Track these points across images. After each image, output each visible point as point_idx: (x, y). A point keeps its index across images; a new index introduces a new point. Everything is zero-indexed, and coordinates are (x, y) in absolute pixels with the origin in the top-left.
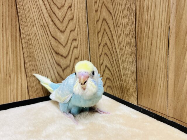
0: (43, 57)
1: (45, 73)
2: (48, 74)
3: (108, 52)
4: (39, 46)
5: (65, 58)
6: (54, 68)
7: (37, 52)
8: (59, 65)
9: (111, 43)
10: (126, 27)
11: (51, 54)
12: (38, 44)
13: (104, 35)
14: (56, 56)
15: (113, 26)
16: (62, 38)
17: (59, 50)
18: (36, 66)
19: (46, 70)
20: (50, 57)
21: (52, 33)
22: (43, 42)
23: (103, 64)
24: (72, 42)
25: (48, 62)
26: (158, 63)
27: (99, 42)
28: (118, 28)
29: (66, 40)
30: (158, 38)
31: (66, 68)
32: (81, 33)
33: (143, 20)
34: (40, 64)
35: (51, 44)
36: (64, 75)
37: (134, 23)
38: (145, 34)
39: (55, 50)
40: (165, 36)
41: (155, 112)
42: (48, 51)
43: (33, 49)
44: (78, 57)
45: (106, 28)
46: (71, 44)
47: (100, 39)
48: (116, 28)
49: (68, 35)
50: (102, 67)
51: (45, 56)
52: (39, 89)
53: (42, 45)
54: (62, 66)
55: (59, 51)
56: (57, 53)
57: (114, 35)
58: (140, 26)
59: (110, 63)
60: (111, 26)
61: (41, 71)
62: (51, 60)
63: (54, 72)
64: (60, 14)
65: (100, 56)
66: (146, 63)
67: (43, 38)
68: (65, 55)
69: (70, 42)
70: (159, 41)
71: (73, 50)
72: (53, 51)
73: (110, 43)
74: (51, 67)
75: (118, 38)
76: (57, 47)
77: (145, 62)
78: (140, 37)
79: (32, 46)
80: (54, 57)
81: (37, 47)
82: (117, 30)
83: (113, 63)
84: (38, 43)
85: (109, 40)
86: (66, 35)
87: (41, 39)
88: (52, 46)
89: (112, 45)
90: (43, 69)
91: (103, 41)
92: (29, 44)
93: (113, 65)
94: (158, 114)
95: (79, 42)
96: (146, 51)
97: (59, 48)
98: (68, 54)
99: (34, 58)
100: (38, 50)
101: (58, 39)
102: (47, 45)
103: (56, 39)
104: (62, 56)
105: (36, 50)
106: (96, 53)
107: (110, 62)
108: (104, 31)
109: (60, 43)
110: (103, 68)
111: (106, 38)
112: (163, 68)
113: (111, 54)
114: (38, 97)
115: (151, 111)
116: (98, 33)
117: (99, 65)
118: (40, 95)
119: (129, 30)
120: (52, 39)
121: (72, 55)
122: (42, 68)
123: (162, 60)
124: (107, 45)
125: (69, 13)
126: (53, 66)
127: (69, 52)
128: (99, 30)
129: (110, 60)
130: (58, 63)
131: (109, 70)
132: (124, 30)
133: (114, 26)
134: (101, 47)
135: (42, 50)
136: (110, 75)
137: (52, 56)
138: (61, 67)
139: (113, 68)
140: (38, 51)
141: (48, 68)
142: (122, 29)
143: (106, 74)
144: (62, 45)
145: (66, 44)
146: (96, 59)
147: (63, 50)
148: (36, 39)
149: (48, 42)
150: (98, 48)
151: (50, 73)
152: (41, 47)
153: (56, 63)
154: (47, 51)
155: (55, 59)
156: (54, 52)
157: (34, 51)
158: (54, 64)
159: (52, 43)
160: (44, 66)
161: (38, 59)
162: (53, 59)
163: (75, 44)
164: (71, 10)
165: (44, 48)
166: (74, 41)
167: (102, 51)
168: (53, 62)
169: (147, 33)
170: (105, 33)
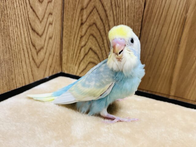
0: (19, 33)
1: (20, 58)
2: (22, 58)
3: (96, 33)
4: (15, 18)
5: (41, 36)
6: (29, 50)
7: (13, 27)
8: (34, 46)
9: (104, 24)
10: (130, 9)
11: (28, 30)
12: (14, 15)
13: (92, 13)
14: (32, 33)
15: (109, 5)
17: (36, 26)
18: (10, 46)
19: (21, 52)
20: (26, 35)
22: (20, 13)
23: (86, 46)
24: (48, 16)
25: (24, 42)
26: (166, 48)
27: (82, 20)
28: (117, 8)
29: (43, 14)
30: (170, 25)
31: (40, 50)
32: (57, 6)
33: (154, 5)
34: (15, 43)
35: (28, 17)
36: (38, 59)
37: (142, 7)
38: (155, 20)
39: (32, 25)
40: (179, 24)
41: (154, 93)
42: (25, 26)
43: (8, 22)
44: (52, 37)
45: (98, 6)
46: (47, 19)
47: (85, 17)
48: (114, 8)
49: (46, 7)
50: (83, 49)
51: (21, 33)
52: (11, 79)
53: (18, 17)
54: (37, 47)
55: (35, 28)
56: (34, 30)
57: (110, 16)
58: (150, 10)
59: (97, 45)
60: (107, 4)
61: (15, 54)
62: (27, 39)
63: (29, 56)
65: (82, 37)
66: (151, 48)
67: (21, 6)
68: (40, 33)
69: (46, 16)
70: (171, 28)
71: (48, 27)
72: (29, 27)
73: (102, 24)
74: (26, 48)
75: (115, 19)
76: (34, 21)
77: (150, 46)
78: (148, 22)
79: (8, 16)
80: (30, 35)
81: (13, 19)
82: (116, 10)
83: (103, 46)
84: (14, 13)
85: (100, 20)
86: (43, 6)
87: (18, 7)
88: (30, 19)
89: (104, 26)
90: (17, 52)
91: (90, 20)
92: (3, 13)
93: (103, 48)
94: (157, 94)
95: (55, 17)
96: (153, 37)
97: (36, 23)
98: (44, 32)
99: (9, 35)
100: (14, 23)
101: (36, 11)
102: (24, 17)
103: (34, 11)
104: (38, 34)
105: (11, 23)
106: (74, 33)
107: (99, 45)
108: (93, 9)
109: (37, 16)
110: (85, 52)
111: (95, 17)
112: (171, 53)
113: (101, 36)
114: (9, 91)
115: (149, 93)
116: (82, 9)
117: (78, 46)
118: (11, 87)
119: (134, 13)
120: (31, 9)
121: (47, 33)
122: (17, 50)
123: (172, 46)
124: (96, 25)
126: (28, 47)
127: (44, 30)
128: (85, 6)
129: (98, 43)
130: (33, 43)
131: (95, 53)
132: (127, 11)
133: (112, 5)
134: (85, 27)
135: (18, 25)
136: (95, 59)
137: (28, 34)
138: (36, 49)
139: (102, 51)
140: (14, 25)
141: (23, 49)
142: (124, 10)
143: (88, 57)
144: (39, 19)
145: (43, 19)
146: (73, 40)
147: (40, 26)
148: (13, 7)
149: (26, 14)
150: (78, 27)
151: (25, 56)
152: (17, 19)
153: (32, 42)
154: (23, 26)
155: (31, 38)
156: (31, 28)
157: (10, 24)
158: (30, 45)
159: (30, 16)
160: (19, 47)
161: (13, 37)
162: (29, 38)
163: (50, 19)
165: (20, 20)
166: (50, 15)
167: (86, 31)
168: (29, 42)
169: (158, 19)
170: (95, 11)
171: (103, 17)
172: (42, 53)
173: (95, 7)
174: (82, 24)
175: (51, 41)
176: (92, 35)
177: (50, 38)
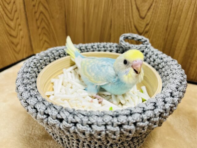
5: (16, 37)
16: (12, 24)
17: (12, 33)
21: (6, 22)
23: (43, 39)
47: (39, 24)
49: (16, 22)
57: (51, 23)
62: (8, 41)
64: (9, 8)
65: (40, 35)
69: (17, 26)
71: (20, 32)
95: (23, 26)
103: (9, 26)
104: (14, 37)
109: (12, 28)
110: (43, 42)
111: (43, 24)
116: (37, 20)
117: (39, 40)
120: (7, 26)
121: (20, 35)
125: (14, 6)
134: (40, 30)
138: (14, 45)
145: (15, 28)
147: (14, 33)
156: (9, 35)
164: (15, 5)
170: (43, 21)
171: (48, 24)
172: (19, 47)
173: (42, 19)
174: (38, 28)
175: (23, 39)
176: (44, 34)
177: (22, 37)
